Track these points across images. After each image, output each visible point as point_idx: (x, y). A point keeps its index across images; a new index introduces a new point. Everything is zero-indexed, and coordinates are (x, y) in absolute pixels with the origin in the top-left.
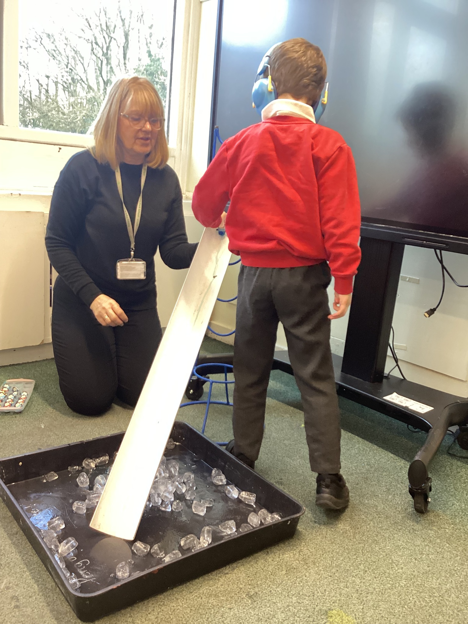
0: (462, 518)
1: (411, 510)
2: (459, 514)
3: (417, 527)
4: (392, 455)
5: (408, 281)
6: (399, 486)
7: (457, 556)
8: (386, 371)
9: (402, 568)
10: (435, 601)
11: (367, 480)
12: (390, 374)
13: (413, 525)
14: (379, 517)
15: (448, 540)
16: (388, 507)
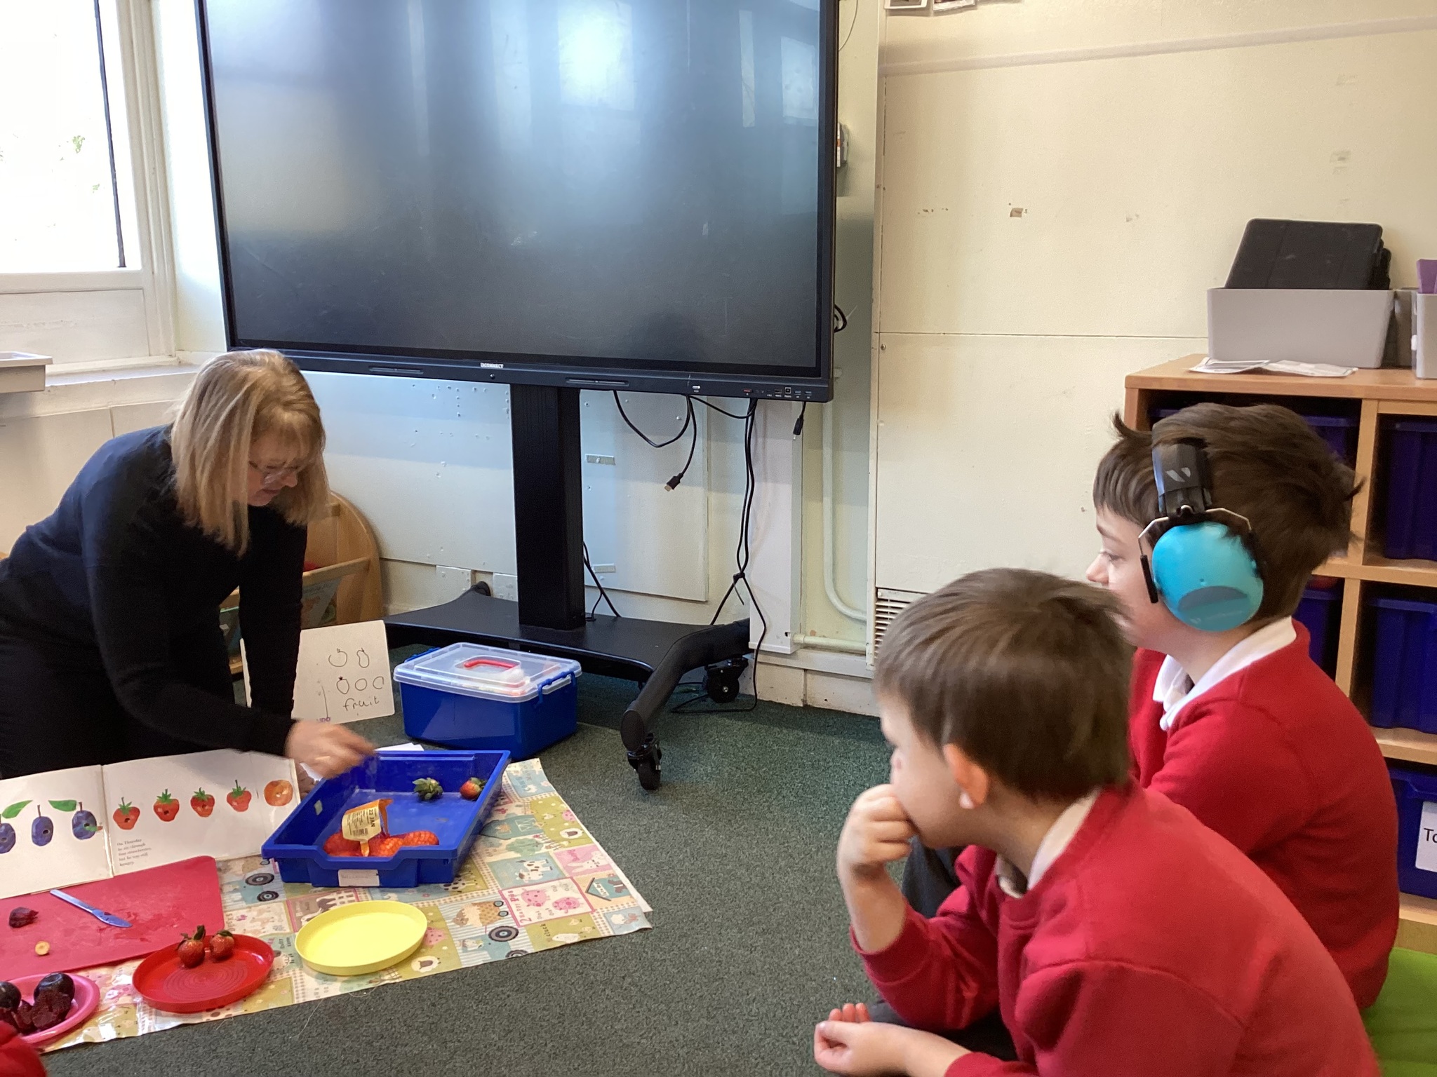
0: (706, 783)
1: (637, 787)
2: (702, 779)
3: (643, 805)
4: (611, 731)
5: (599, 462)
6: (619, 765)
7: (696, 824)
8: (588, 610)
9: (622, 853)
10: (664, 874)
11: (574, 767)
12: (595, 612)
13: (638, 805)
14: (591, 806)
15: (686, 811)
16: (603, 792)
